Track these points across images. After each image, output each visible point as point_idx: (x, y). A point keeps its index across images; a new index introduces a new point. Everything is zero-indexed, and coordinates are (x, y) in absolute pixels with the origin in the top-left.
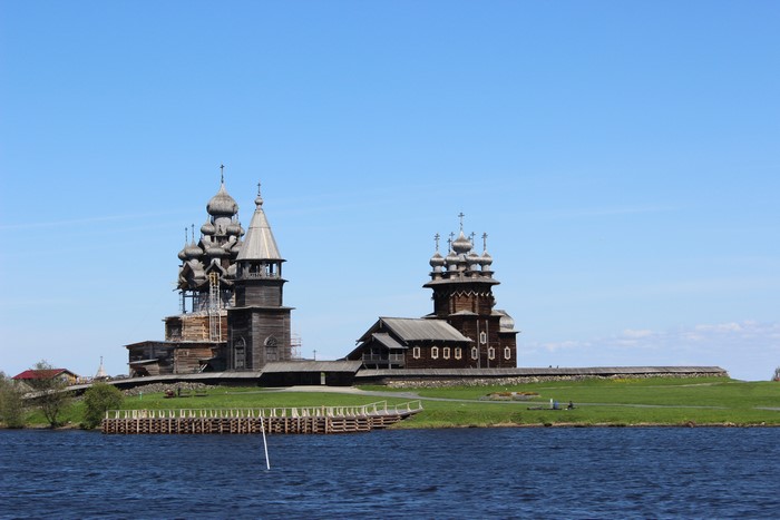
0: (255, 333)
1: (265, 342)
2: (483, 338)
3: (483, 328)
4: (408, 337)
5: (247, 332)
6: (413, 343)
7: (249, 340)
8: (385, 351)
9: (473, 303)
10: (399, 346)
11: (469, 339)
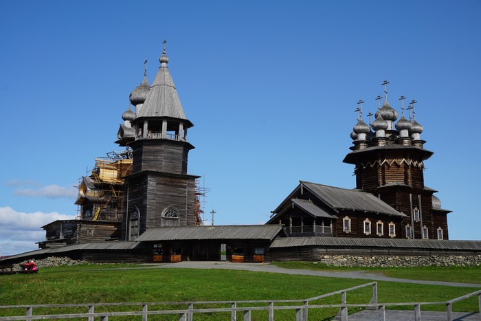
0: (150, 202)
1: (163, 214)
2: (417, 215)
3: (416, 203)
4: (336, 204)
5: (142, 200)
6: (343, 212)
7: (143, 210)
8: (309, 219)
9: (406, 174)
10: (326, 215)
11: (402, 214)
